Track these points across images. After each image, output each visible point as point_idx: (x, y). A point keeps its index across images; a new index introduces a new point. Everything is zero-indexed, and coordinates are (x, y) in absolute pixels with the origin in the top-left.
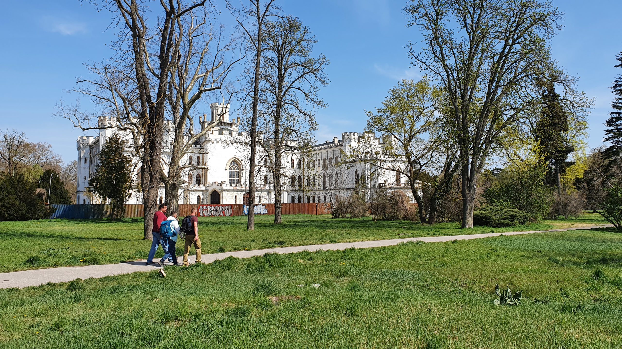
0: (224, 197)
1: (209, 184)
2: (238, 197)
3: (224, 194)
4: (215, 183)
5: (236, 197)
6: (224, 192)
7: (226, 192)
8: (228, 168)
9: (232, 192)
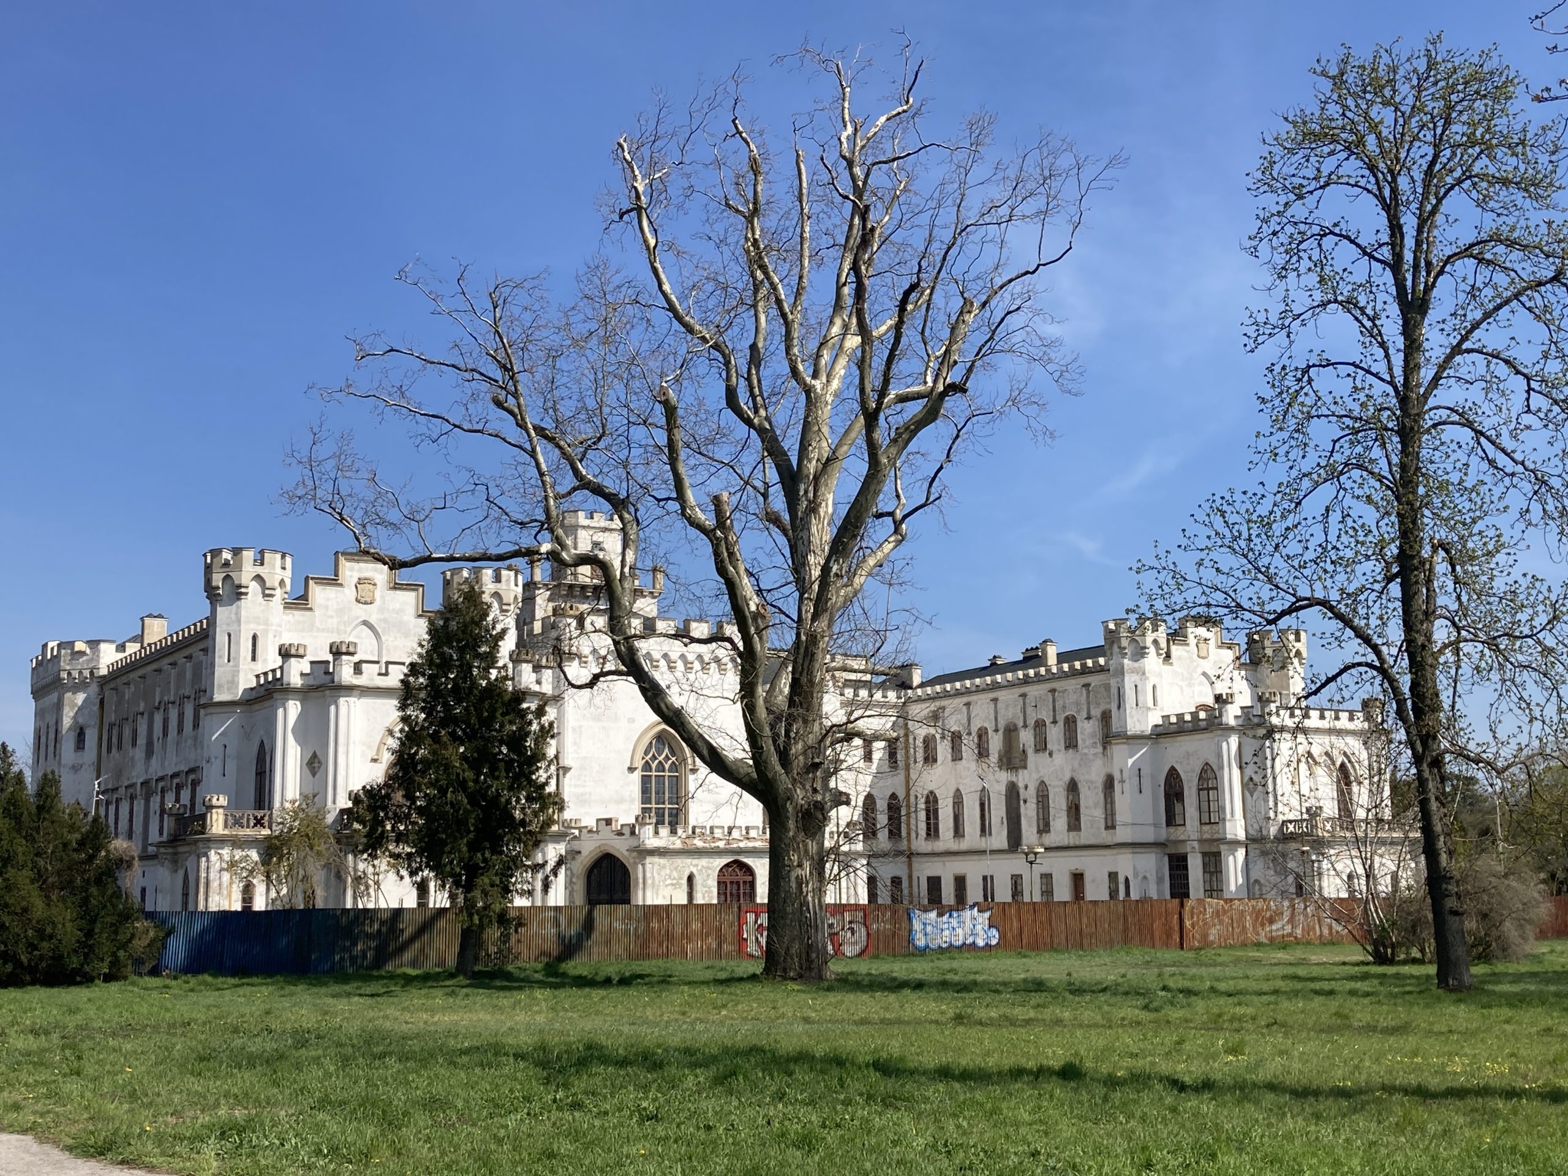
0: (649, 882)
1: (580, 829)
2: (698, 881)
3: (648, 867)
4: (608, 822)
5: (690, 879)
6: (649, 860)
7: (656, 860)
8: (639, 763)
9: (679, 861)
